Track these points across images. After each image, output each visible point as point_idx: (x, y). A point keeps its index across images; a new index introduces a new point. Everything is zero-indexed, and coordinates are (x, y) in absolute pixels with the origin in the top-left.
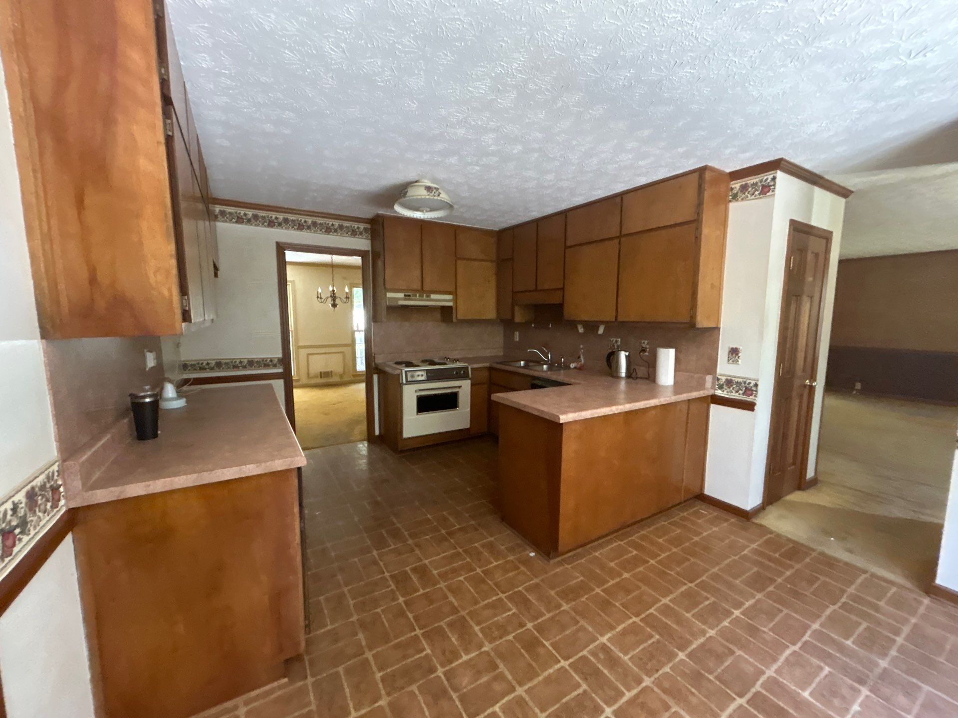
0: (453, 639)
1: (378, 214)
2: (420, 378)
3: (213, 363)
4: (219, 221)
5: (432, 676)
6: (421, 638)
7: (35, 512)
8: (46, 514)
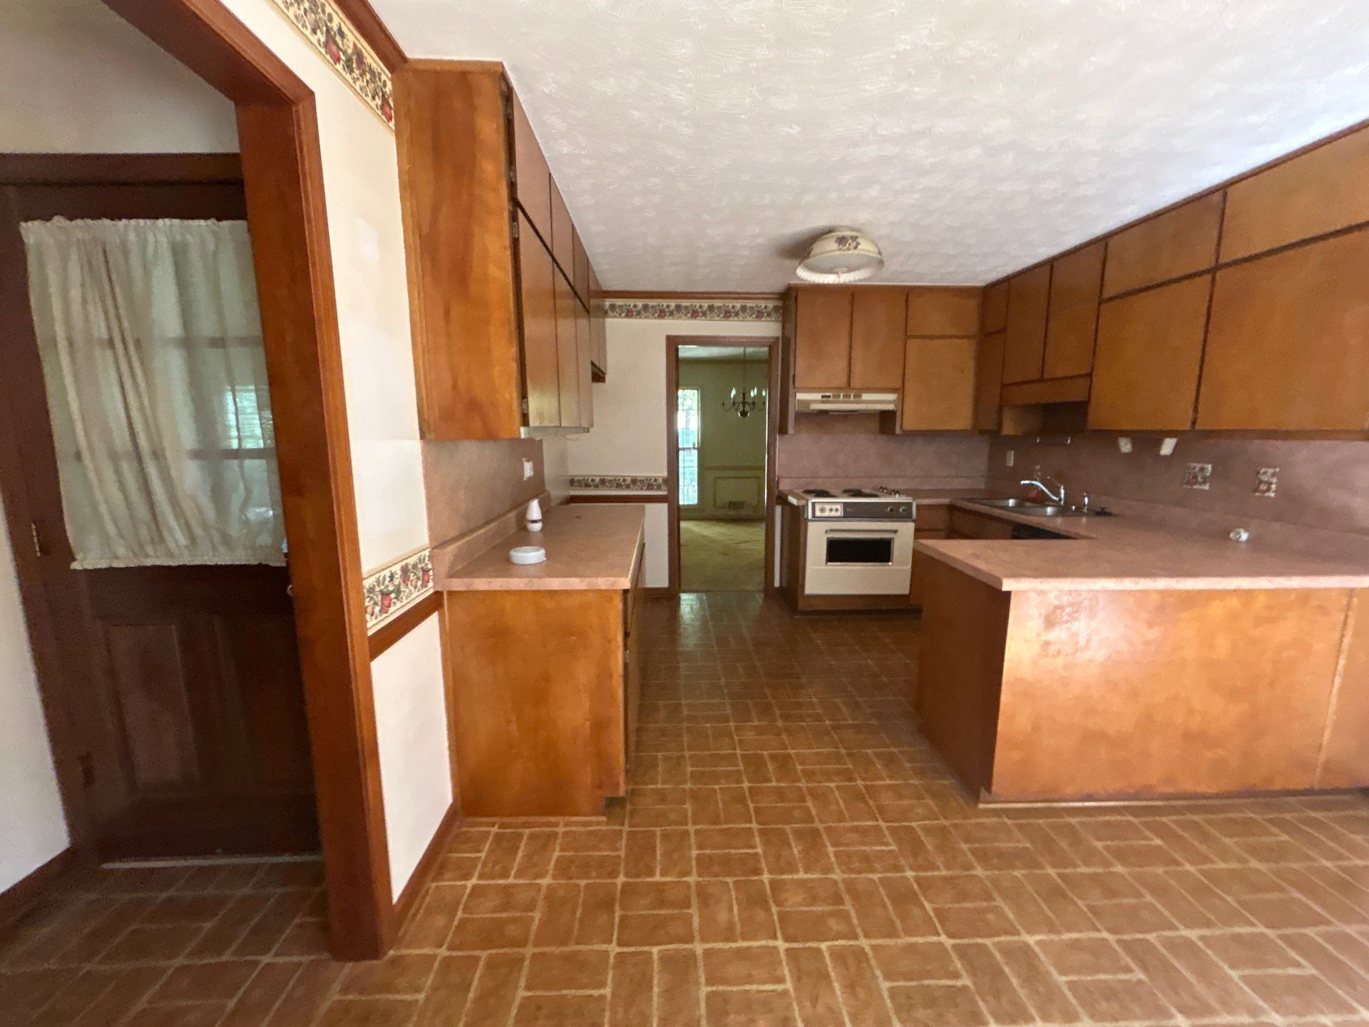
0: (795, 851)
1: (790, 284)
2: (833, 514)
3: (597, 479)
4: (608, 317)
5: (755, 878)
6: (756, 834)
7: (407, 585)
8: (417, 590)
